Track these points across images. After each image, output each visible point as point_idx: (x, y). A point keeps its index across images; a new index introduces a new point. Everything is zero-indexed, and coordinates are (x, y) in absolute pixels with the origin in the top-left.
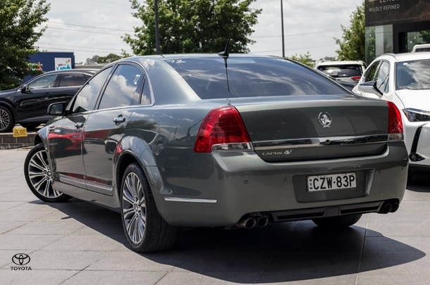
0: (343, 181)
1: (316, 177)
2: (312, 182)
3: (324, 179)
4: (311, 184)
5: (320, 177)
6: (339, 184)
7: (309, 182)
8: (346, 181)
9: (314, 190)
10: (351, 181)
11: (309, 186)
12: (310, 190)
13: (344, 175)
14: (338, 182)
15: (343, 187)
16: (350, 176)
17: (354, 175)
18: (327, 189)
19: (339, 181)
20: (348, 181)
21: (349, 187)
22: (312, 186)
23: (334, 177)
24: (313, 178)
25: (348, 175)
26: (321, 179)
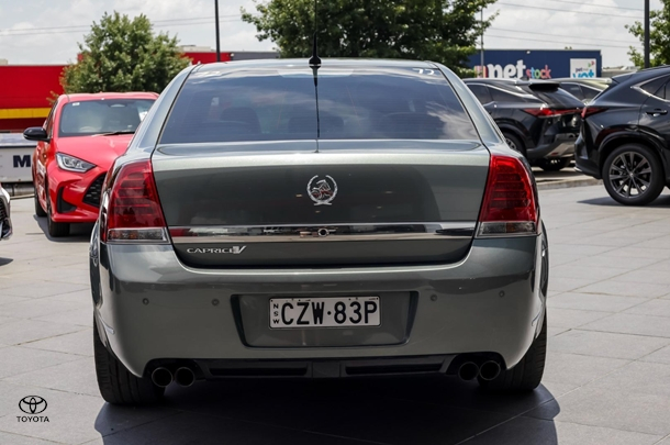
0: (350, 312)
1: (289, 300)
2: (279, 310)
3: (306, 305)
4: (276, 314)
5: (296, 300)
6: (340, 317)
7: (273, 310)
8: (357, 311)
9: (281, 324)
10: (367, 312)
11: (273, 317)
12: (273, 325)
13: (353, 299)
14: (338, 312)
15: (348, 323)
16: (367, 304)
17: (377, 302)
18: (312, 324)
19: (340, 311)
20: (362, 311)
21: (362, 323)
22: (279, 317)
23: (329, 304)
24: (281, 301)
25: (362, 300)
26: (299, 304)
